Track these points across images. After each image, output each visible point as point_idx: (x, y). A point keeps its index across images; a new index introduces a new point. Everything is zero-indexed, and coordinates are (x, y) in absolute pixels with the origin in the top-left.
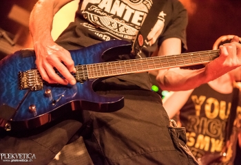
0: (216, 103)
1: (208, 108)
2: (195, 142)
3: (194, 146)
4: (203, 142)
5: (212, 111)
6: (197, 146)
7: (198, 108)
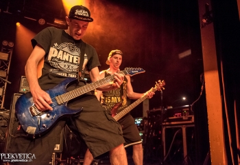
4: (114, 100)
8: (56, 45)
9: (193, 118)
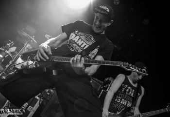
0: (131, 89)
1: (127, 90)
2: (121, 101)
3: (120, 103)
4: (124, 102)
5: (129, 92)
6: (121, 103)
7: (124, 89)
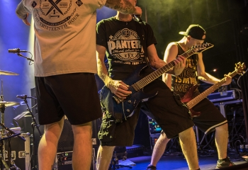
2: (183, 81)
8: (111, 37)
9: (234, 93)
